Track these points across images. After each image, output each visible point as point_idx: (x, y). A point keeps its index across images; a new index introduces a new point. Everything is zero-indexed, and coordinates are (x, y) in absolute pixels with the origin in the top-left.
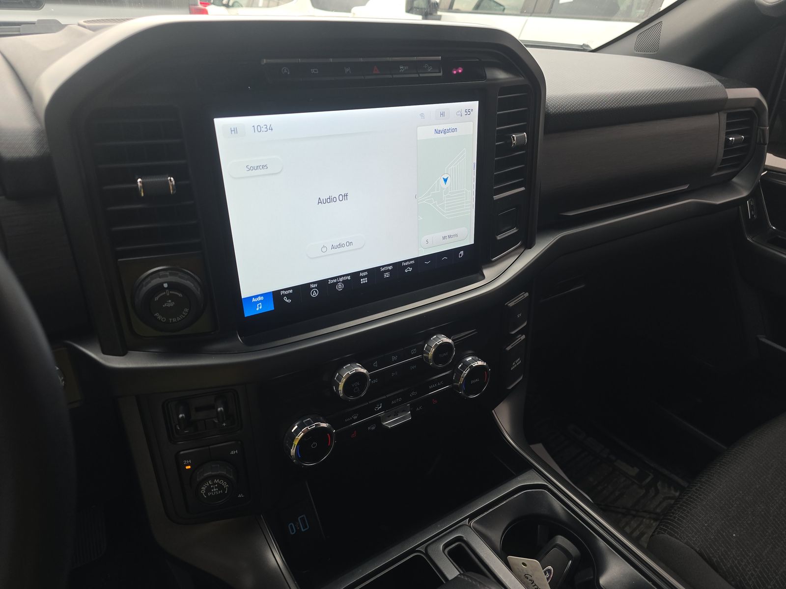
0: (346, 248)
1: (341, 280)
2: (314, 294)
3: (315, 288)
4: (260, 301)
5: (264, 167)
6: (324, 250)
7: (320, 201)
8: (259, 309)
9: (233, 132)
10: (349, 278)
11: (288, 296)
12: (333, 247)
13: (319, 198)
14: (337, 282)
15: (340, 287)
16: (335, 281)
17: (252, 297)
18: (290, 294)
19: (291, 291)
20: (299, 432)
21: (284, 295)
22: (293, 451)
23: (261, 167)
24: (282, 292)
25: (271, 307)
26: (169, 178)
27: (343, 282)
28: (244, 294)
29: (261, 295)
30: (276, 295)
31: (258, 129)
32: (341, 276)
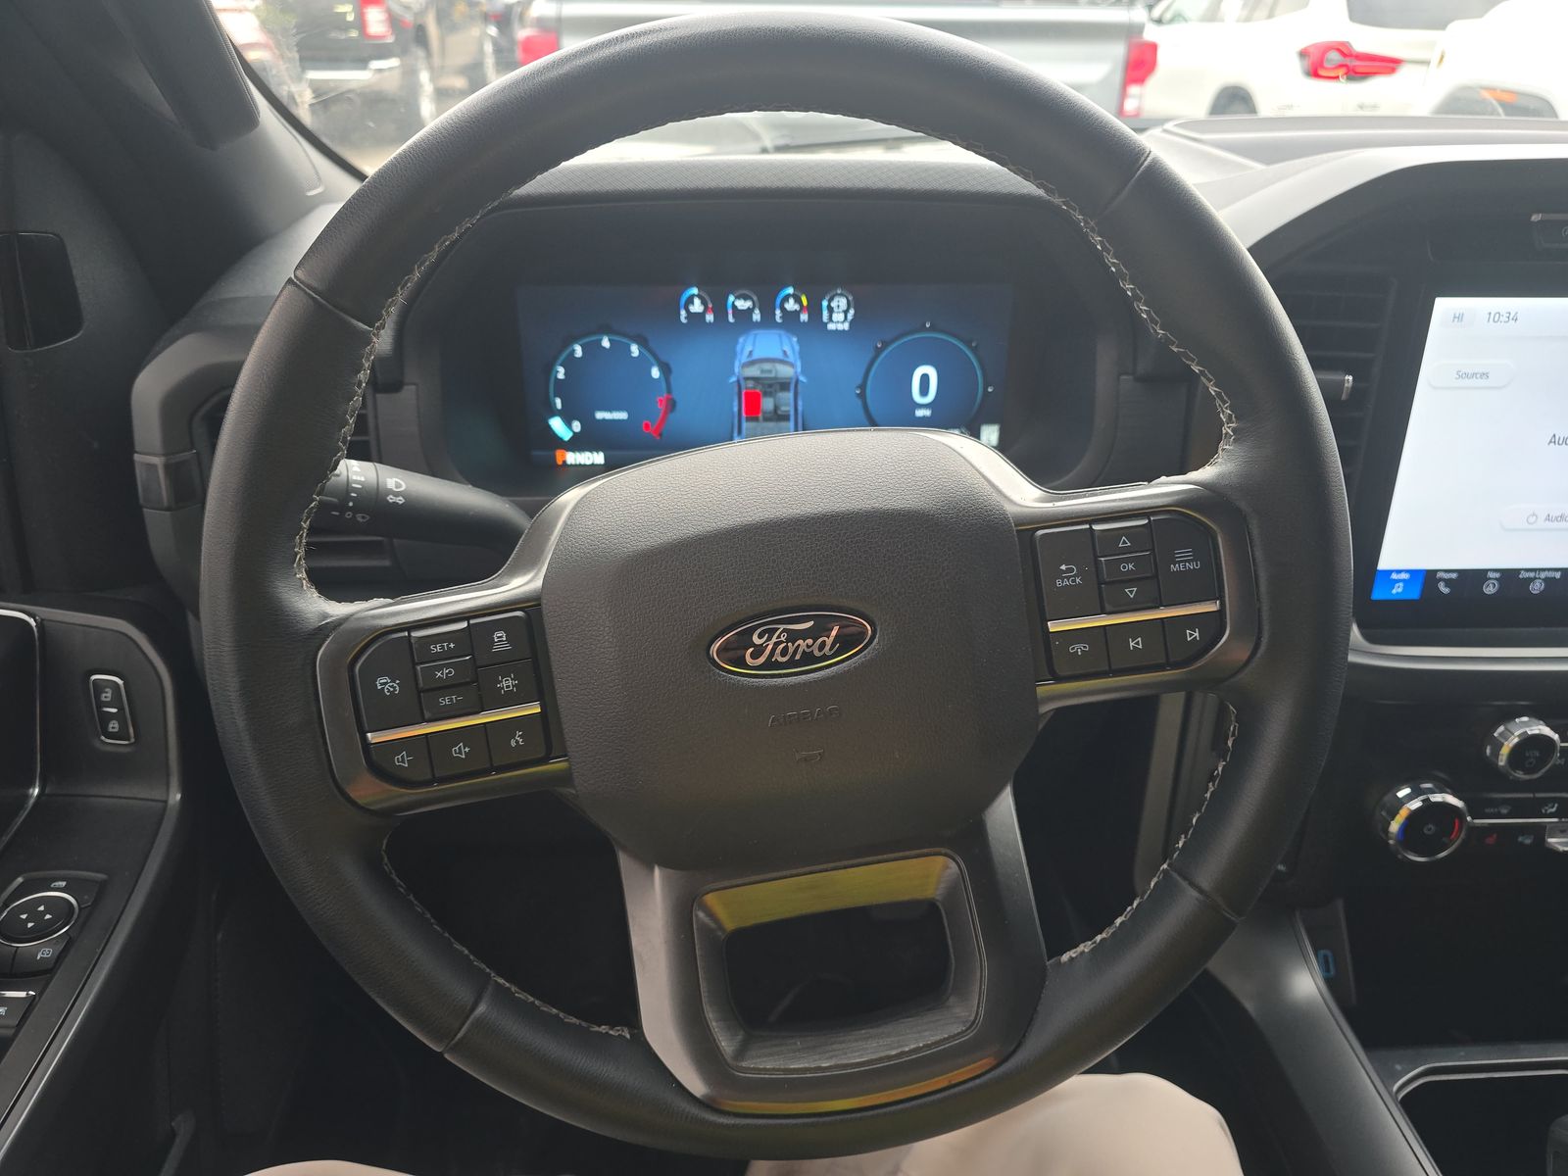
0: (1555, 525)
1: (1543, 575)
2: (1490, 589)
3: (1496, 579)
4: (1404, 581)
5: (1485, 375)
6: (1532, 519)
7: (1553, 440)
8: (1397, 590)
9: (1456, 320)
10: (1558, 575)
11: (1448, 582)
12: (1548, 518)
13: (1554, 436)
14: (1535, 578)
15: (1537, 587)
16: (1532, 575)
17: (1391, 571)
18: (1451, 580)
19: (1454, 576)
20: (1409, 801)
21: (1441, 579)
22: (1395, 826)
23: (1478, 376)
24: (1439, 575)
25: (1414, 594)
26: (1346, 378)
27: (1546, 580)
28: (1383, 565)
29: (1407, 571)
30: (1429, 577)
31: (1495, 317)
32: (1544, 570)
